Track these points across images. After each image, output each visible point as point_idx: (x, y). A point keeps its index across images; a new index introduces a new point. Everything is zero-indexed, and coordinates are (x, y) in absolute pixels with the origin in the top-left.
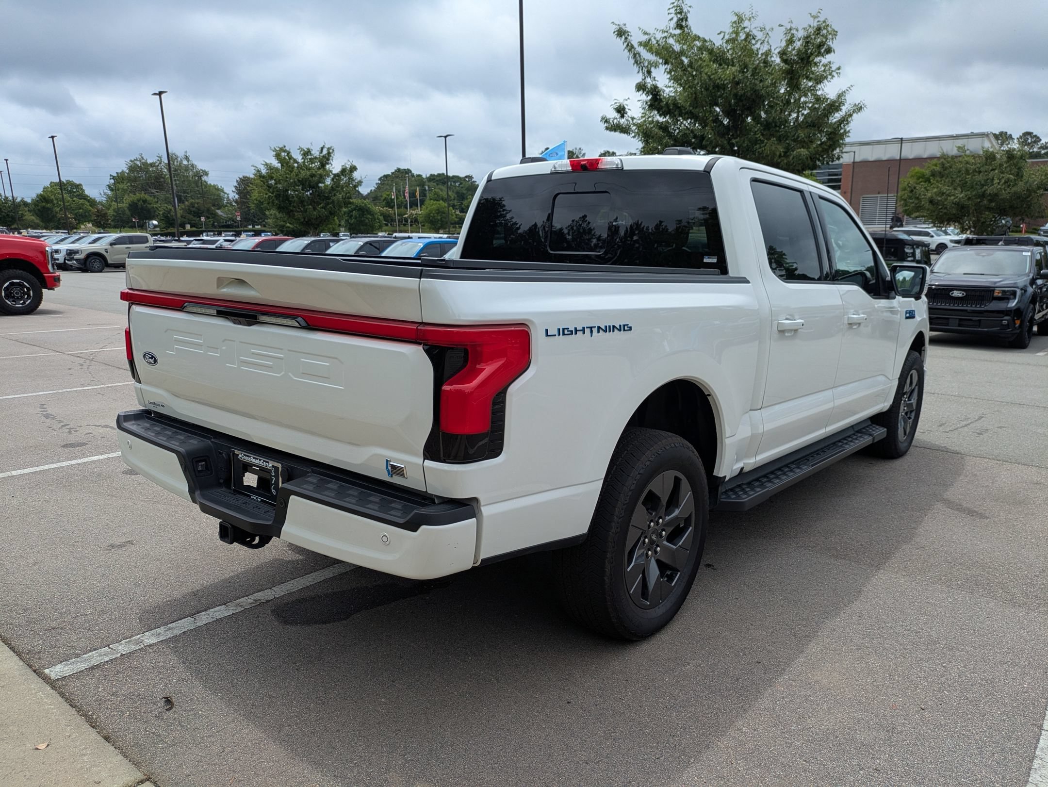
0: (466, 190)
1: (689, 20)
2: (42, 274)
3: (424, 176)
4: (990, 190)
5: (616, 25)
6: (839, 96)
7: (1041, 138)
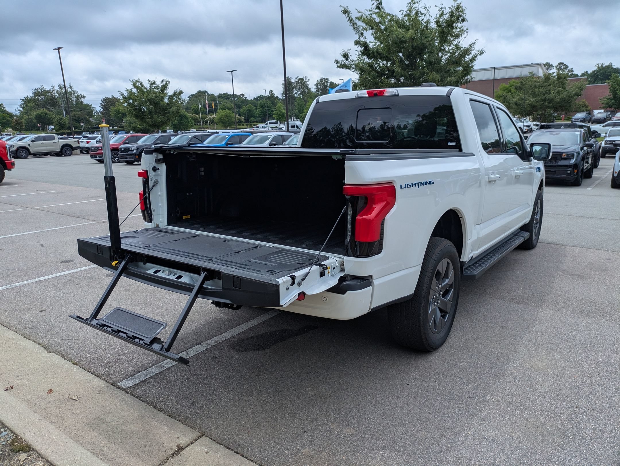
0: (241, 103)
1: (383, 4)
2: (4, 161)
3: (215, 95)
4: (548, 97)
5: (342, 7)
6: (470, 46)
7: (568, 66)
